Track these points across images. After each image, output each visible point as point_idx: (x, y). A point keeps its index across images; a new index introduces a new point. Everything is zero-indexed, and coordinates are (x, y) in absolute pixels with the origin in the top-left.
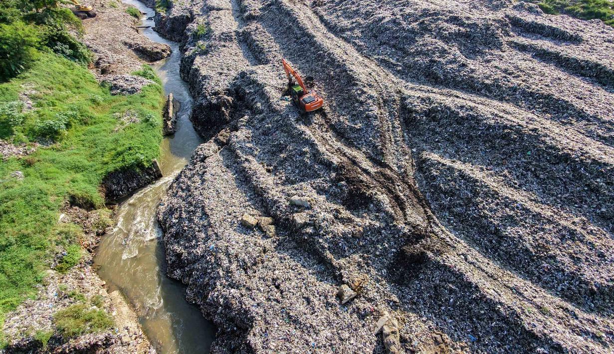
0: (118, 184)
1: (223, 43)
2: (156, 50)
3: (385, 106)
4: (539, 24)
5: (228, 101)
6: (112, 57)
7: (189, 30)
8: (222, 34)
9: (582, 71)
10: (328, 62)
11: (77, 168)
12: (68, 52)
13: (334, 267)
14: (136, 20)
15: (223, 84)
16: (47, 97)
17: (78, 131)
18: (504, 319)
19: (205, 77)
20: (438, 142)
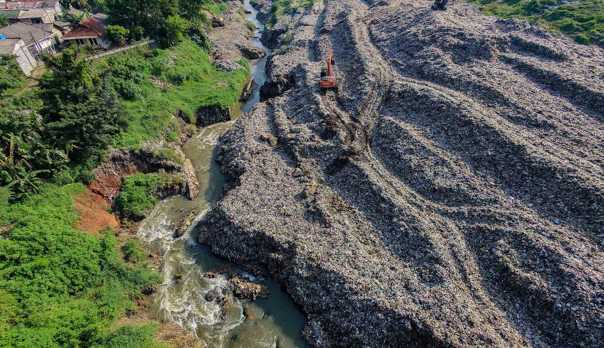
0: (205, 115)
1: (297, 47)
2: (254, 51)
3: (378, 89)
4: (535, 44)
5: (283, 81)
6: (224, 50)
7: (280, 38)
8: (299, 41)
9: (543, 80)
10: (356, 60)
11: (186, 100)
12: (199, 41)
13: (297, 160)
14: (250, 32)
15: (286, 70)
16: (181, 61)
17: (192, 84)
18: (374, 192)
19: (275, 66)
20: (399, 111)
